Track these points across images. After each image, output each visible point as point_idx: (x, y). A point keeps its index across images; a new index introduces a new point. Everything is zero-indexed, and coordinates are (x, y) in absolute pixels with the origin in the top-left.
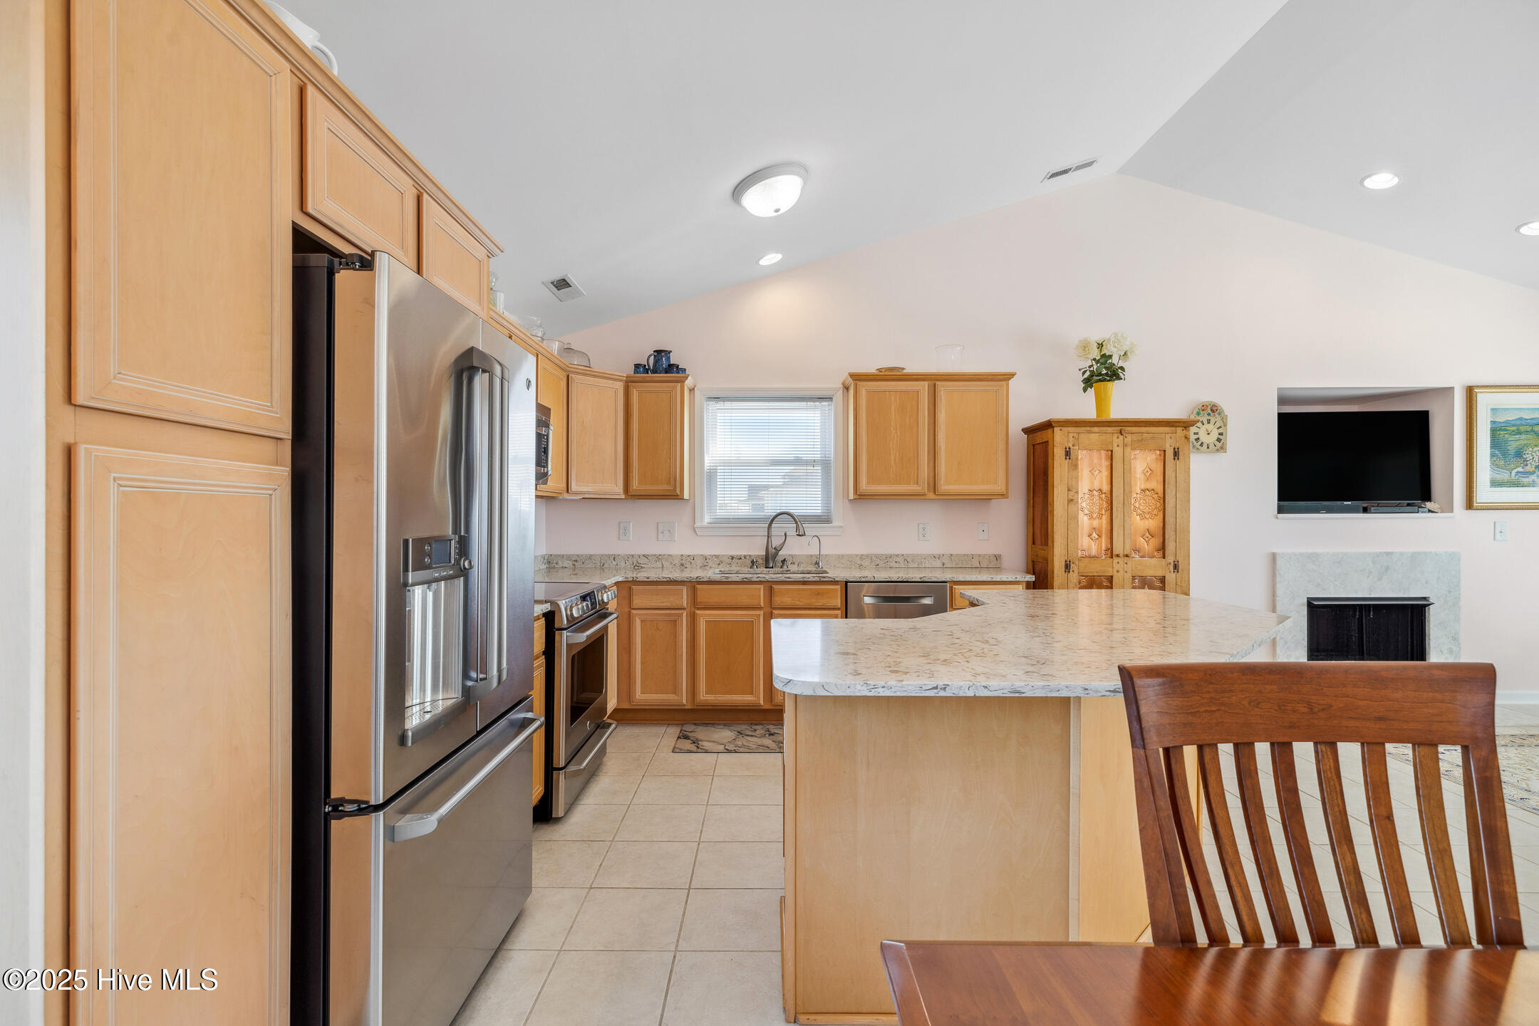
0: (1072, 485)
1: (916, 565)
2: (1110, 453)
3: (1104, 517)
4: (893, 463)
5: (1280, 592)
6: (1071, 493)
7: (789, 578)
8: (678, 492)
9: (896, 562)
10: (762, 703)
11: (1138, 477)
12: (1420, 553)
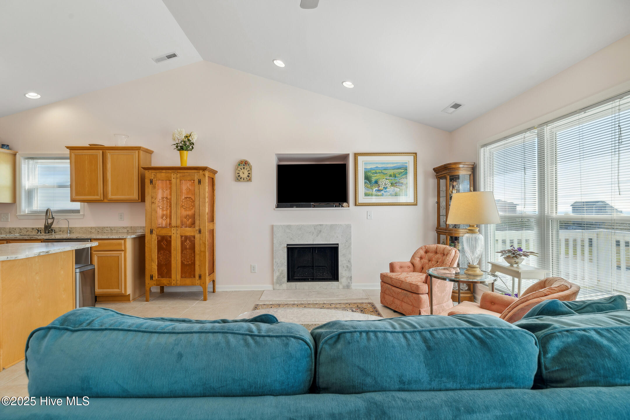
0: (153, 196)
1: (115, 232)
2: (171, 181)
3: (168, 210)
4: (87, 186)
5: (275, 242)
6: (153, 199)
11: (184, 192)
12: (334, 225)
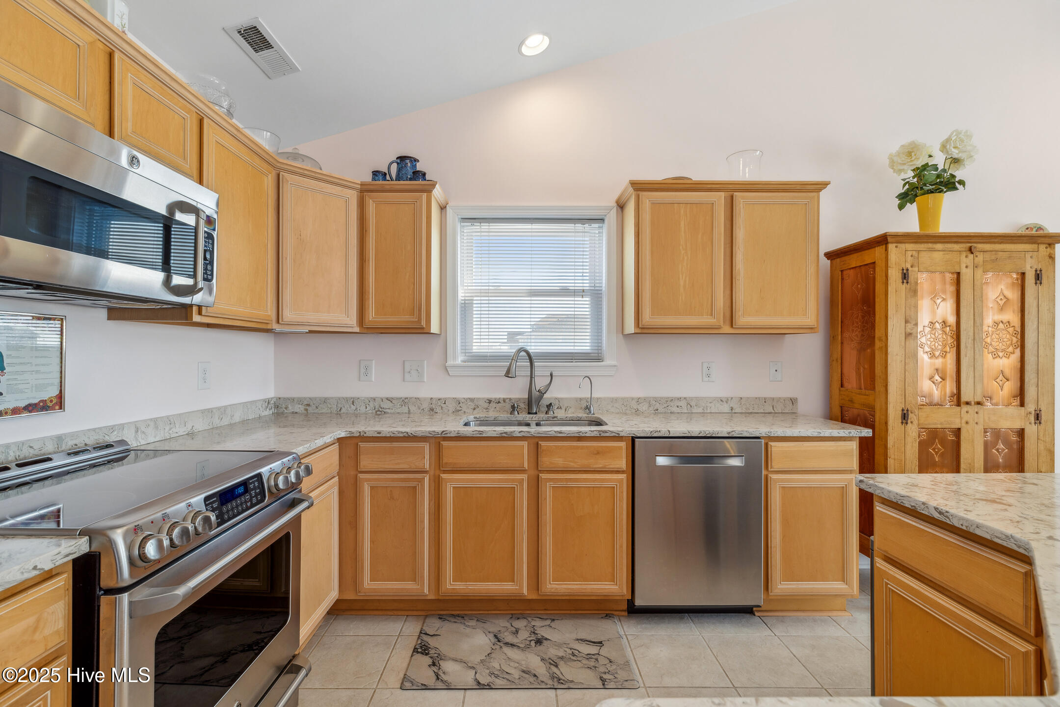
0: (910, 316)
1: (700, 410)
2: (955, 276)
3: (948, 355)
4: (682, 290)
7: (560, 433)
8: (423, 323)
9: (678, 407)
10: (525, 592)
11: (991, 306)
